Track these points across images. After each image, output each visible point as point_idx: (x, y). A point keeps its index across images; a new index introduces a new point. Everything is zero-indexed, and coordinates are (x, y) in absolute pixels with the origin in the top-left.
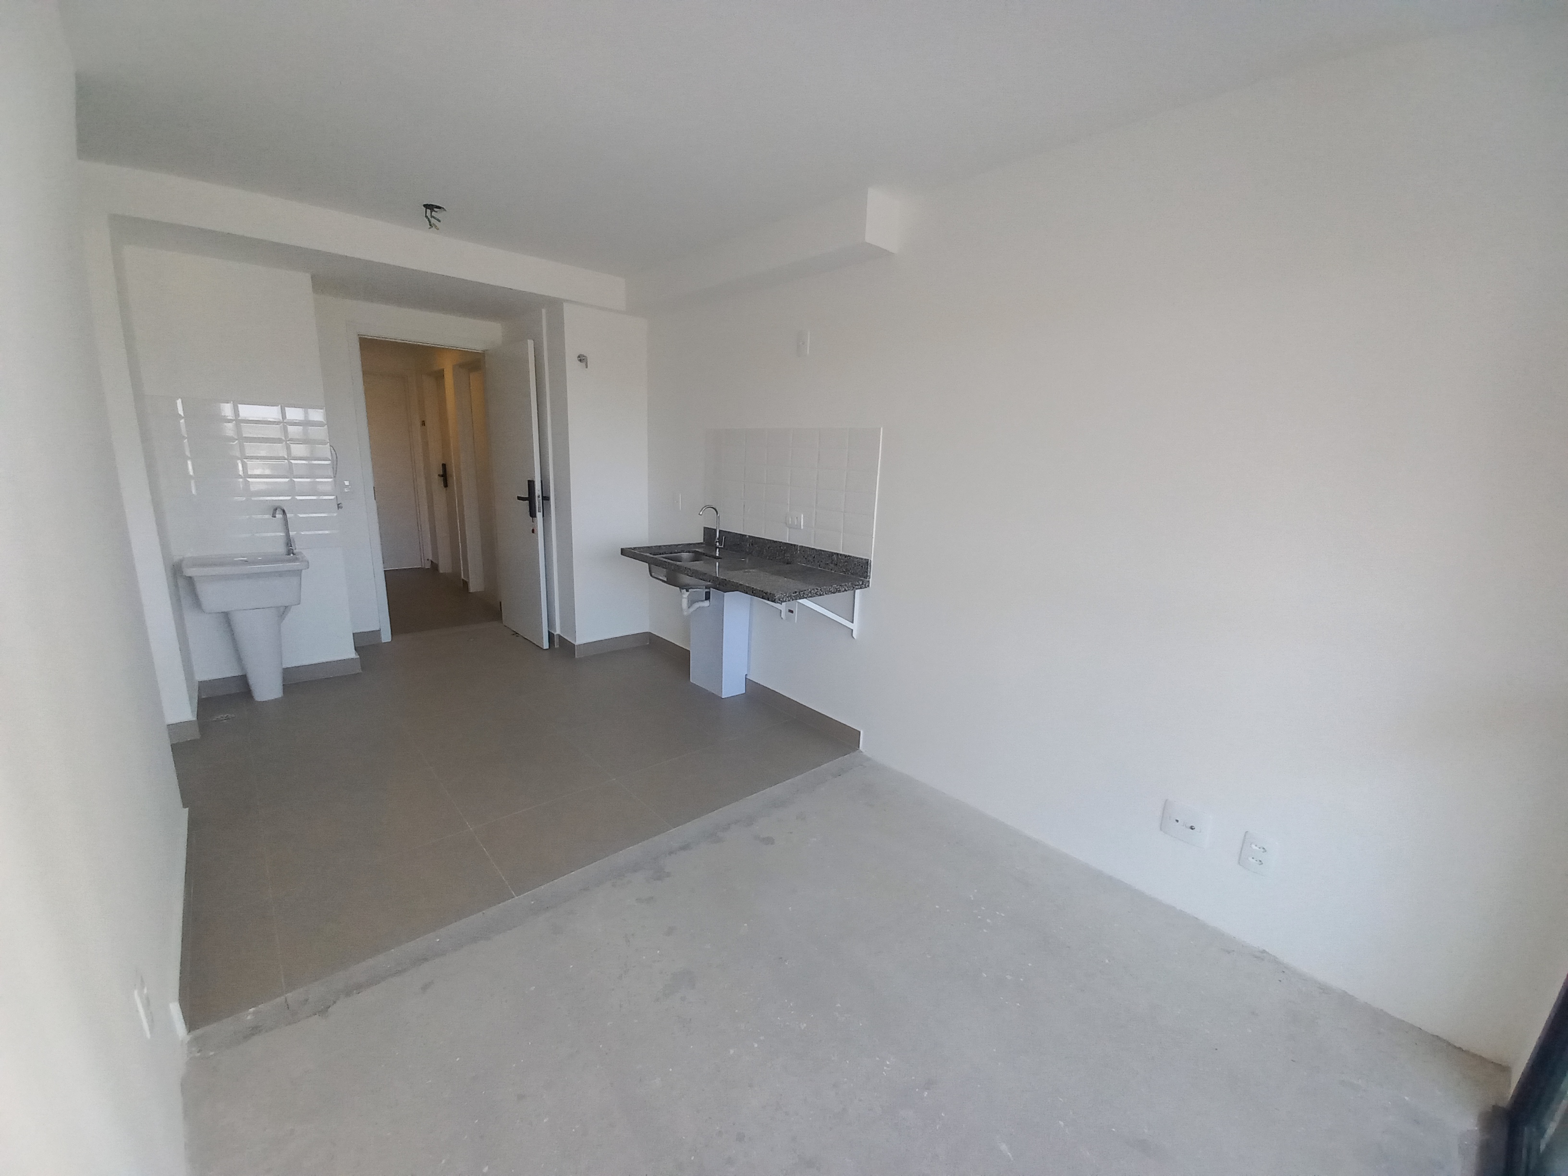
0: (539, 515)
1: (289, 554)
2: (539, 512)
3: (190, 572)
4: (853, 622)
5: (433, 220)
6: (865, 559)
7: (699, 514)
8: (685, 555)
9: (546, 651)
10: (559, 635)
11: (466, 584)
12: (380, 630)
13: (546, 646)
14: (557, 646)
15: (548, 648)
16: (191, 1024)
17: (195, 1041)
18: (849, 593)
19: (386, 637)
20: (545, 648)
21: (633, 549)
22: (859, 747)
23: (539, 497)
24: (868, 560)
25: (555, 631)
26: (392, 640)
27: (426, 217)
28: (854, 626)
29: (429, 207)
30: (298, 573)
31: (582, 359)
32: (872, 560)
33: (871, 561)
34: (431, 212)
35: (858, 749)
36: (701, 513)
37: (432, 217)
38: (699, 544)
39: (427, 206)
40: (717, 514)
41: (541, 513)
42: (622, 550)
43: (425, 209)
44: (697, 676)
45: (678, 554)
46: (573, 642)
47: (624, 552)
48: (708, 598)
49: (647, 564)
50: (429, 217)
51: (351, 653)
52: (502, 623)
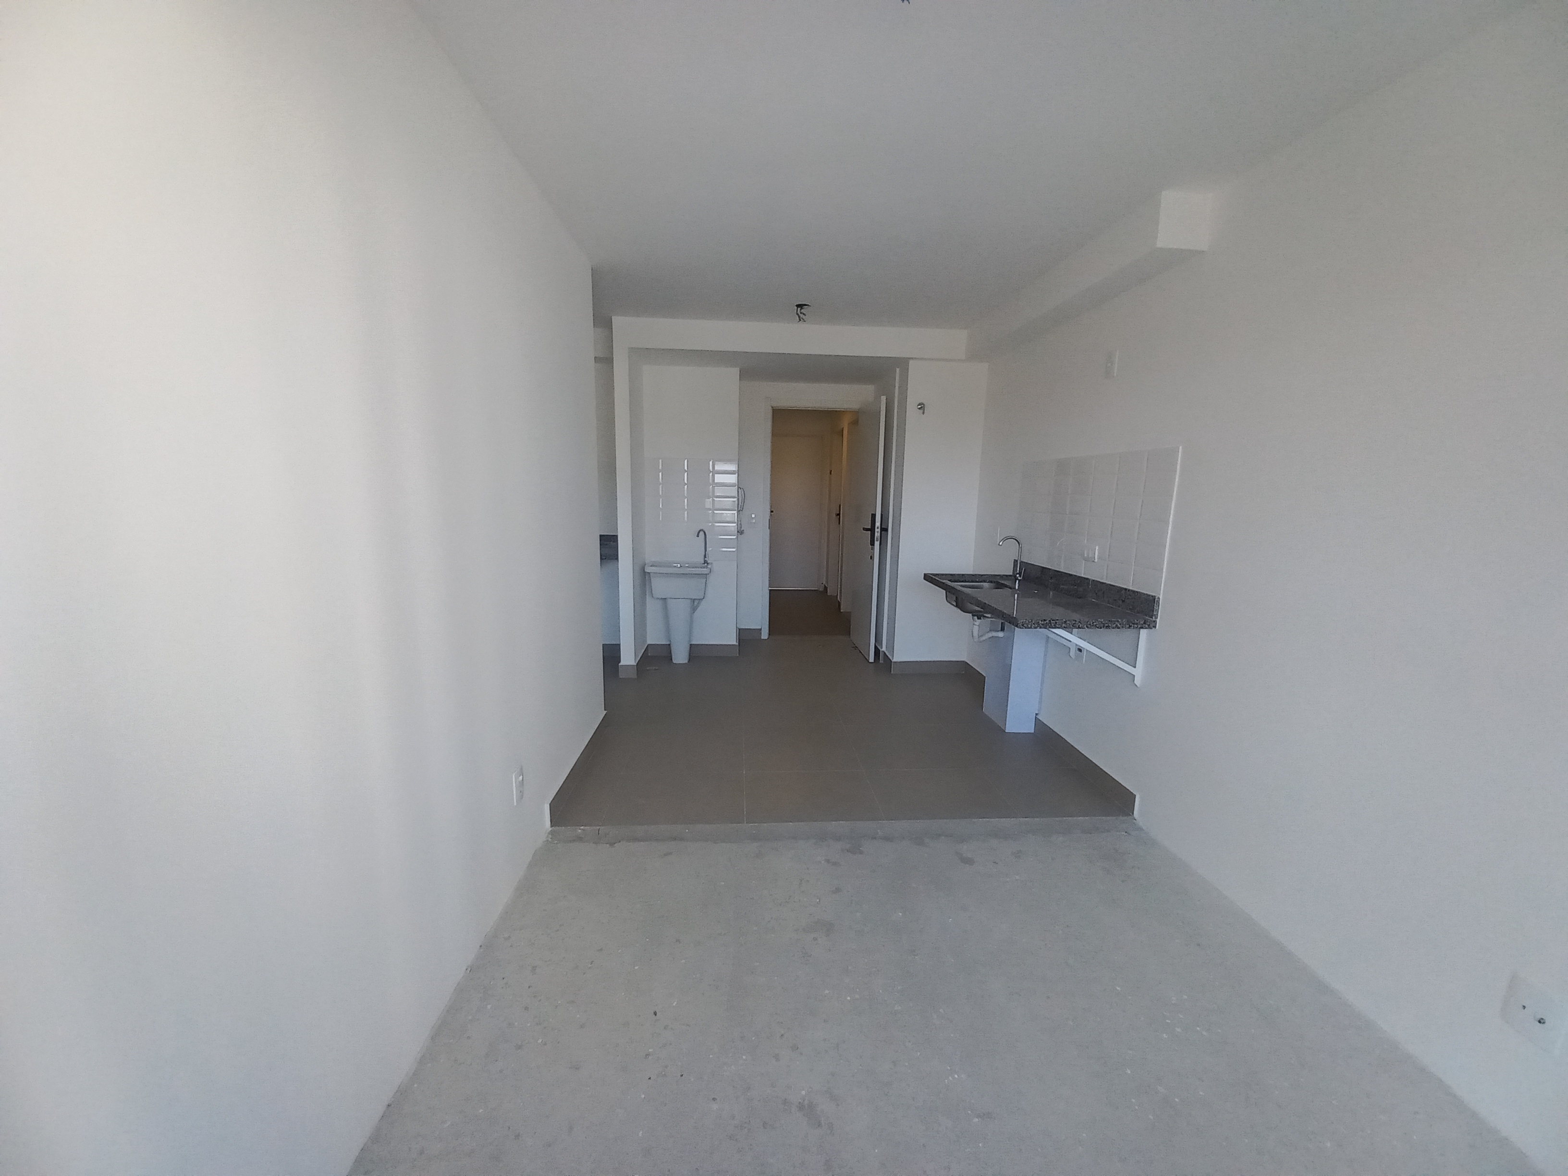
0: (877, 544)
1: (704, 563)
2: (877, 541)
3: (648, 570)
4: (1135, 667)
5: (801, 316)
6: (1152, 596)
7: (999, 544)
8: (986, 585)
9: (871, 664)
10: (884, 651)
11: (839, 604)
12: (761, 629)
13: (872, 660)
14: (881, 661)
15: (873, 661)
16: (553, 823)
17: (551, 833)
18: (1128, 634)
19: (765, 635)
20: (870, 661)
21: (934, 576)
22: (1133, 814)
23: (878, 528)
24: (1155, 596)
25: (882, 648)
26: (768, 638)
27: (797, 314)
28: (1138, 672)
29: (800, 306)
30: (706, 576)
31: (922, 407)
32: (1161, 597)
33: (1159, 598)
34: (801, 310)
35: (1130, 815)
36: (1001, 543)
37: (801, 313)
38: (1007, 576)
39: (798, 306)
40: (1019, 545)
41: (878, 542)
42: (925, 575)
43: (796, 308)
44: (989, 707)
45: (982, 583)
46: (891, 658)
47: (928, 578)
48: (1002, 629)
49: (944, 591)
50: (799, 314)
51: (733, 641)
52: (850, 638)
